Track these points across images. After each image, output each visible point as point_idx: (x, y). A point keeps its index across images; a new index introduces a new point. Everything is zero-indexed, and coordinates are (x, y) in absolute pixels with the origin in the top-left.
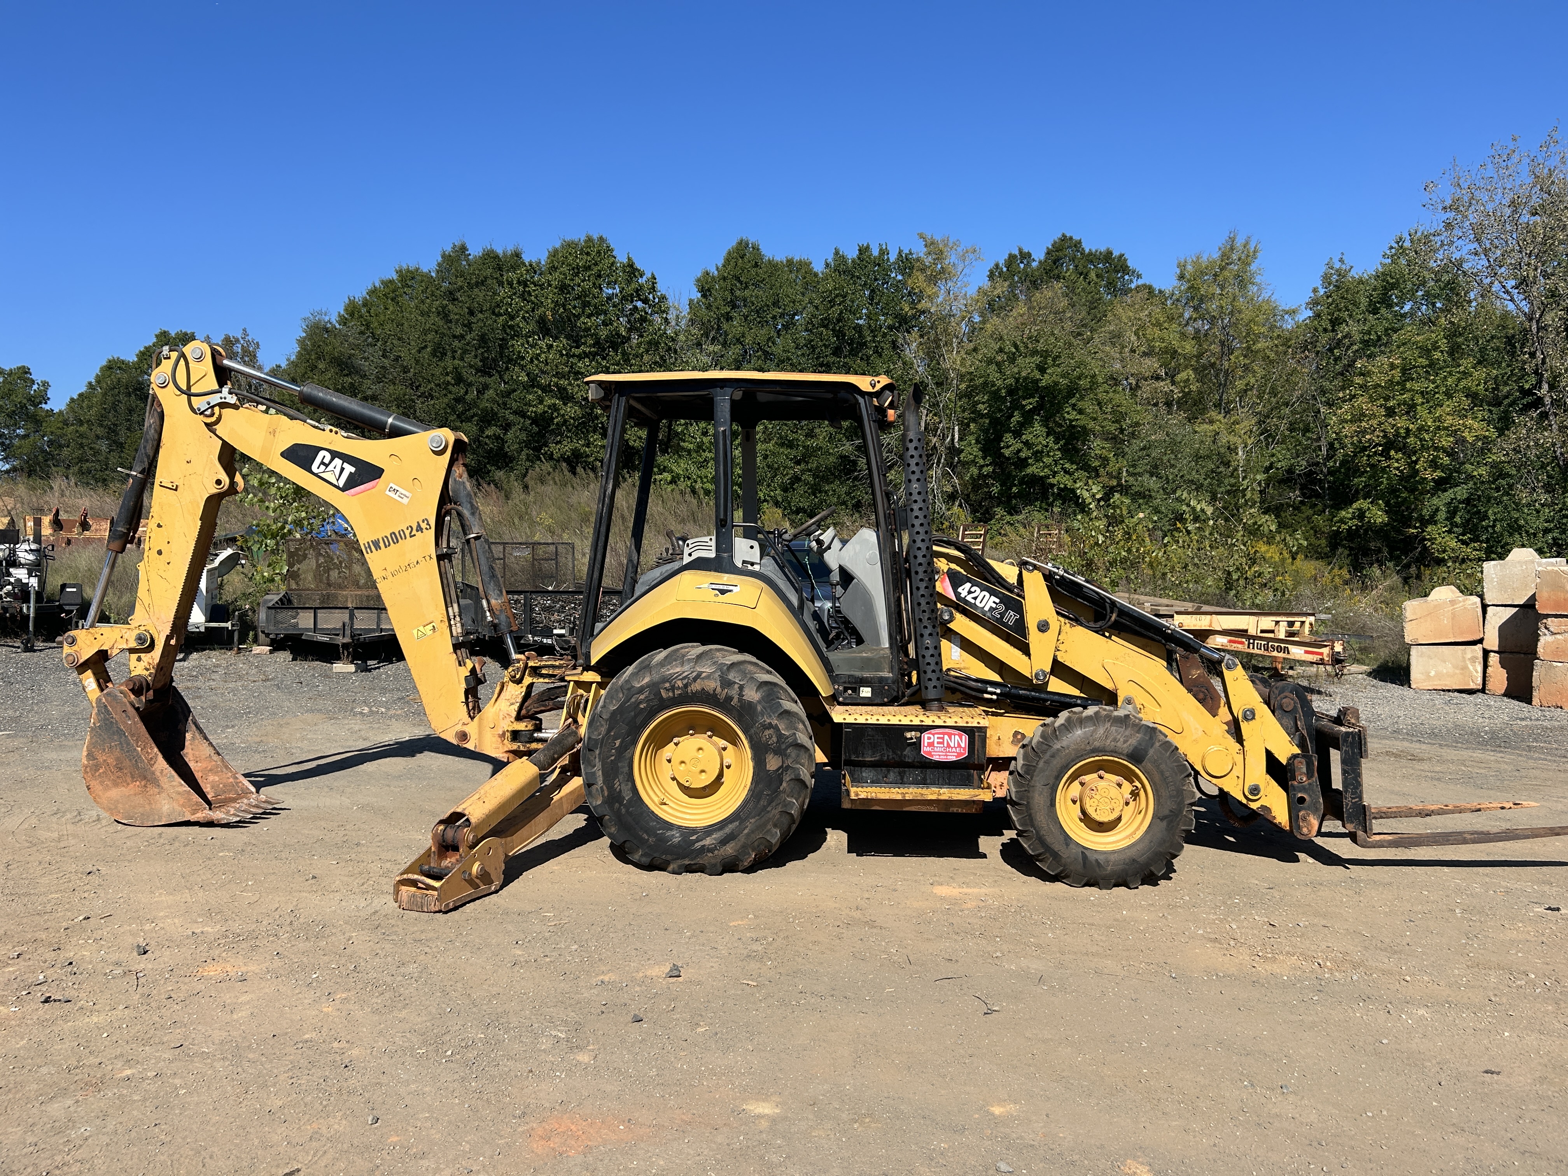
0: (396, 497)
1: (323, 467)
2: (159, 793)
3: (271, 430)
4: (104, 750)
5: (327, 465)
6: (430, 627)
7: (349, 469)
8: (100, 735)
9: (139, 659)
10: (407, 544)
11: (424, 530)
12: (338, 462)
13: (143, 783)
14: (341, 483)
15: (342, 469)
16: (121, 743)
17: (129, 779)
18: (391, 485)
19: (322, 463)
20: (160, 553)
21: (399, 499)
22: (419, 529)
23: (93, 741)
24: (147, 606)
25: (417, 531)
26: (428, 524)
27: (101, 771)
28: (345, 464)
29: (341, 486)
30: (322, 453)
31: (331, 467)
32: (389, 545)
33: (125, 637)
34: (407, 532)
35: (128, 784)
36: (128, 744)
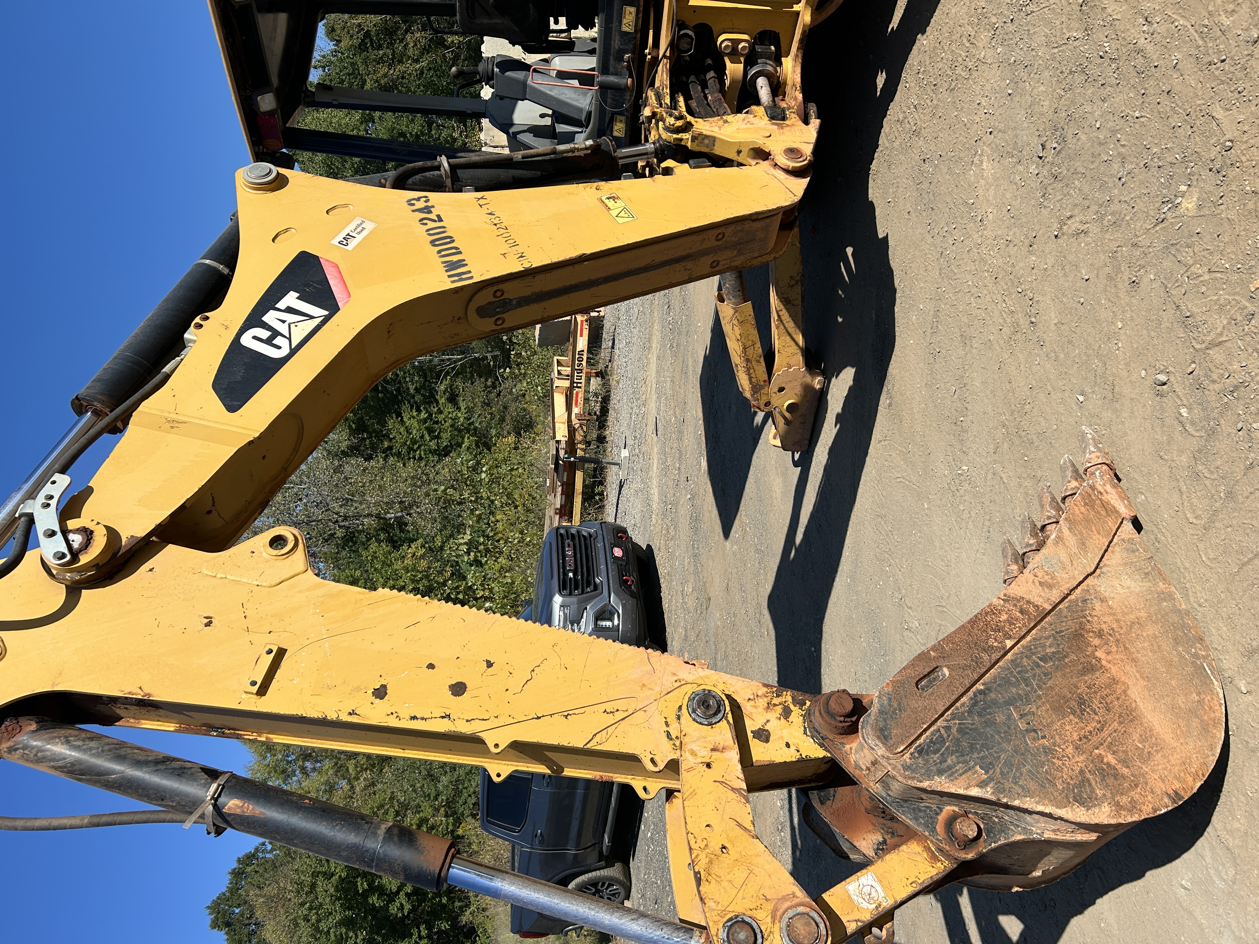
0: (359, 238)
1: (278, 341)
2: (1103, 600)
3: (168, 425)
4: (1048, 751)
5: (276, 333)
6: (610, 203)
7: (291, 299)
8: (1009, 764)
9: (763, 735)
10: (452, 225)
11: (429, 204)
12: (270, 317)
13: (1096, 642)
14: (319, 312)
15: (290, 310)
16: (1011, 702)
17: (1101, 679)
18: (335, 242)
19: (269, 341)
20: (458, 689)
21: (364, 233)
22: (427, 210)
23: (1033, 786)
24: (611, 719)
25: (430, 212)
26: (418, 199)
27: (1110, 758)
28: (277, 306)
29: (326, 313)
30: (247, 340)
31: (283, 329)
32: (457, 248)
33: (705, 754)
34: (431, 225)
35: (1114, 681)
36: (1004, 682)
